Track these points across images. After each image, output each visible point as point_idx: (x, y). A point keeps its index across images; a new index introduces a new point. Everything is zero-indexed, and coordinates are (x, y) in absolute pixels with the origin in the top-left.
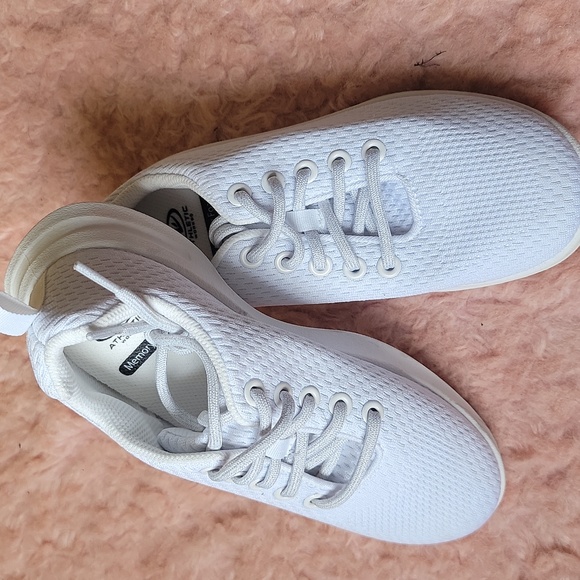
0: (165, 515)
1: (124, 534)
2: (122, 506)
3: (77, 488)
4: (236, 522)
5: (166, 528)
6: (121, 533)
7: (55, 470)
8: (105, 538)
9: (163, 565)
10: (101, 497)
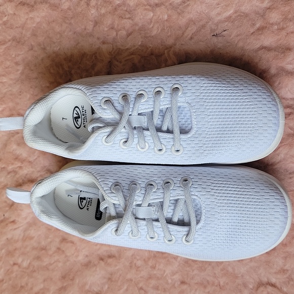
0: (75, 255)
1: (54, 263)
2: (54, 249)
3: (32, 238)
4: (110, 260)
5: (75, 261)
6: (52, 262)
7: (21, 228)
8: (45, 264)
9: (72, 280)
10: (43, 243)
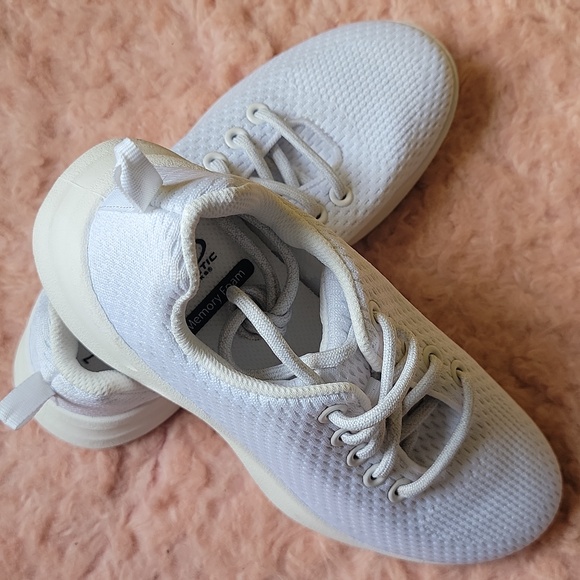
0: (80, 109)
1: (87, 54)
2: (115, 66)
3: (160, 26)
4: (35, 182)
5: (69, 102)
6: (90, 51)
7: (191, 11)
8: (93, 32)
9: (32, 82)
10: (137, 48)
